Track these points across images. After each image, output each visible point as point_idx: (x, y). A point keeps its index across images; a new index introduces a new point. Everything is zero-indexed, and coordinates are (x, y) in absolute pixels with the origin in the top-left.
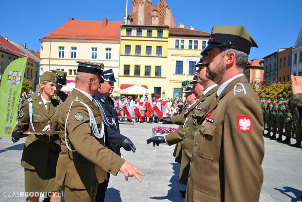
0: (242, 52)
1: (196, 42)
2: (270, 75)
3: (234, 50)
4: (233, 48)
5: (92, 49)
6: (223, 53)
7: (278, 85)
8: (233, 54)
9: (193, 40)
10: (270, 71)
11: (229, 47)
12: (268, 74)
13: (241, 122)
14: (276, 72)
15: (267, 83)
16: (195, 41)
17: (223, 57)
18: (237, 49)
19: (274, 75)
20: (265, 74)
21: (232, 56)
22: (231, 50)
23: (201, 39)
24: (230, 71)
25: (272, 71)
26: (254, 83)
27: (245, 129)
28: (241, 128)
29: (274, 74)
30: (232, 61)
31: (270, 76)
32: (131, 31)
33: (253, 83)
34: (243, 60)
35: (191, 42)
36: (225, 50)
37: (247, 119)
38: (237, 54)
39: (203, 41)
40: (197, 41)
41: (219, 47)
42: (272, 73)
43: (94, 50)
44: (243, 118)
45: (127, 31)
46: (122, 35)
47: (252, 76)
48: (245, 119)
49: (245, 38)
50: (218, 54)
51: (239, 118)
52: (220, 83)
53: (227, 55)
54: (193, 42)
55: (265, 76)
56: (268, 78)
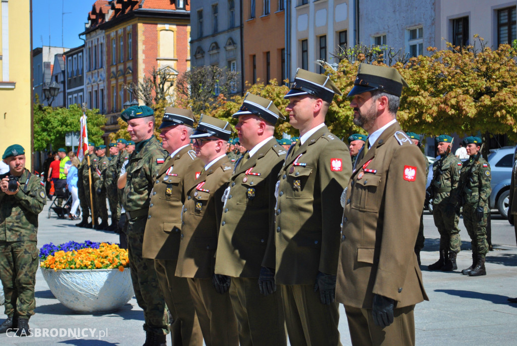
0: (394, 96)
2: (216, 46)
3: (386, 94)
4: (385, 92)
6: (374, 97)
7: (268, 92)
8: (385, 99)
10: (216, 32)
11: (381, 91)
12: (207, 44)
13: (407, 171)
14: (236, 35)
15: (209, 80)
17: (375, 101)
18: (389, 93)
19: (229, 48)
20: (196, 44)
21: (385, 101)
22: (383, 94)
24: (383, 117)
25: (223, 32)
26: (159, 80)
27: (409, 178)
28: (406, 177)
29: (232, 42)
30: (384, 106)
31: (215, 51)
33: (155, 78)
34: (395, 105)
36: (376, 94)
37: (412, 169)
38: (390, 98)
41: (370, 91)
42: (222, 39)
44: (408, 167)
47: (144, 52)
48: (411, 169)
49: (397, 81)
50: (369, 99)
51: (406, 167)
52: (370, 130)
53: (379, 99)
55: (198, 53)
56: (206, 56)
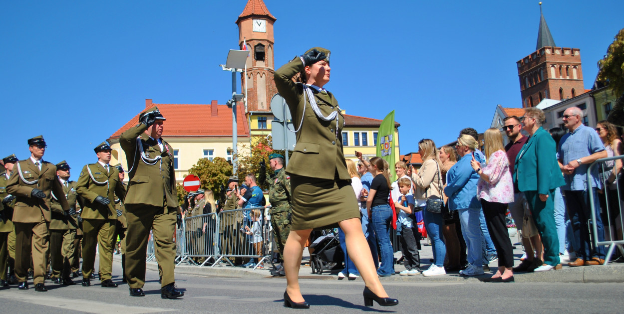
1: (365, 135)
5: (203, 153)
9: (360, 132)
16: (362, 133)
23: (371, 130)
32: (265, 121)
35: (357, 134)
39: (374, 133)
40: (366, 133)
43: (207, 155)
45: (259, 121)
46: (252, 128)
54: (361, 136)
